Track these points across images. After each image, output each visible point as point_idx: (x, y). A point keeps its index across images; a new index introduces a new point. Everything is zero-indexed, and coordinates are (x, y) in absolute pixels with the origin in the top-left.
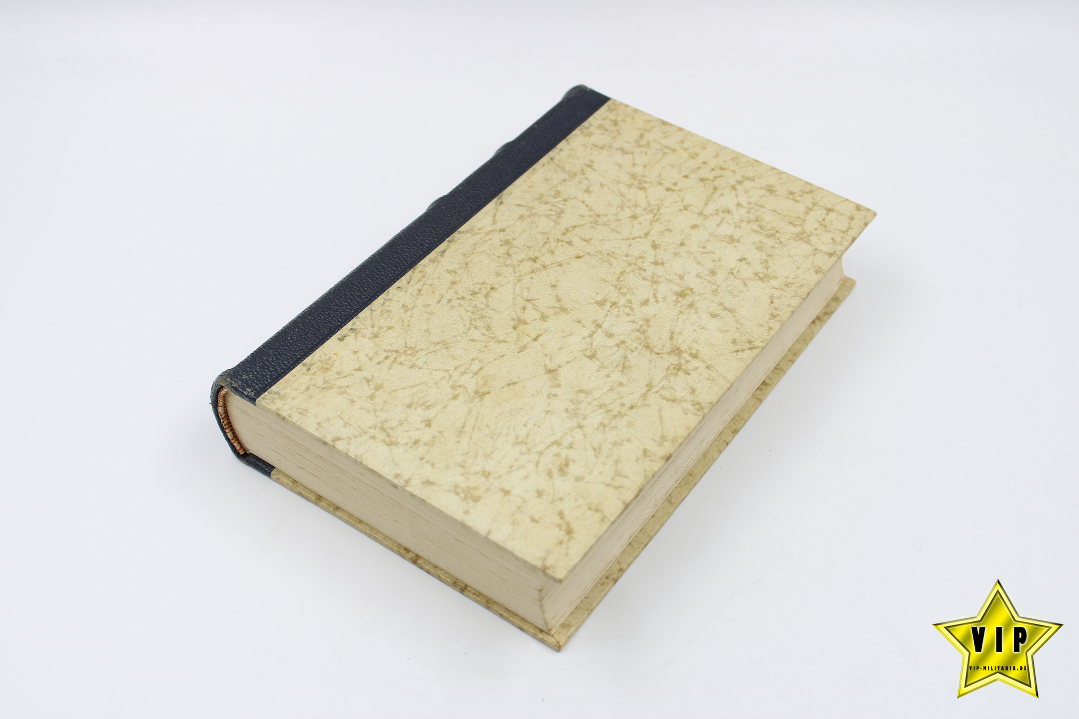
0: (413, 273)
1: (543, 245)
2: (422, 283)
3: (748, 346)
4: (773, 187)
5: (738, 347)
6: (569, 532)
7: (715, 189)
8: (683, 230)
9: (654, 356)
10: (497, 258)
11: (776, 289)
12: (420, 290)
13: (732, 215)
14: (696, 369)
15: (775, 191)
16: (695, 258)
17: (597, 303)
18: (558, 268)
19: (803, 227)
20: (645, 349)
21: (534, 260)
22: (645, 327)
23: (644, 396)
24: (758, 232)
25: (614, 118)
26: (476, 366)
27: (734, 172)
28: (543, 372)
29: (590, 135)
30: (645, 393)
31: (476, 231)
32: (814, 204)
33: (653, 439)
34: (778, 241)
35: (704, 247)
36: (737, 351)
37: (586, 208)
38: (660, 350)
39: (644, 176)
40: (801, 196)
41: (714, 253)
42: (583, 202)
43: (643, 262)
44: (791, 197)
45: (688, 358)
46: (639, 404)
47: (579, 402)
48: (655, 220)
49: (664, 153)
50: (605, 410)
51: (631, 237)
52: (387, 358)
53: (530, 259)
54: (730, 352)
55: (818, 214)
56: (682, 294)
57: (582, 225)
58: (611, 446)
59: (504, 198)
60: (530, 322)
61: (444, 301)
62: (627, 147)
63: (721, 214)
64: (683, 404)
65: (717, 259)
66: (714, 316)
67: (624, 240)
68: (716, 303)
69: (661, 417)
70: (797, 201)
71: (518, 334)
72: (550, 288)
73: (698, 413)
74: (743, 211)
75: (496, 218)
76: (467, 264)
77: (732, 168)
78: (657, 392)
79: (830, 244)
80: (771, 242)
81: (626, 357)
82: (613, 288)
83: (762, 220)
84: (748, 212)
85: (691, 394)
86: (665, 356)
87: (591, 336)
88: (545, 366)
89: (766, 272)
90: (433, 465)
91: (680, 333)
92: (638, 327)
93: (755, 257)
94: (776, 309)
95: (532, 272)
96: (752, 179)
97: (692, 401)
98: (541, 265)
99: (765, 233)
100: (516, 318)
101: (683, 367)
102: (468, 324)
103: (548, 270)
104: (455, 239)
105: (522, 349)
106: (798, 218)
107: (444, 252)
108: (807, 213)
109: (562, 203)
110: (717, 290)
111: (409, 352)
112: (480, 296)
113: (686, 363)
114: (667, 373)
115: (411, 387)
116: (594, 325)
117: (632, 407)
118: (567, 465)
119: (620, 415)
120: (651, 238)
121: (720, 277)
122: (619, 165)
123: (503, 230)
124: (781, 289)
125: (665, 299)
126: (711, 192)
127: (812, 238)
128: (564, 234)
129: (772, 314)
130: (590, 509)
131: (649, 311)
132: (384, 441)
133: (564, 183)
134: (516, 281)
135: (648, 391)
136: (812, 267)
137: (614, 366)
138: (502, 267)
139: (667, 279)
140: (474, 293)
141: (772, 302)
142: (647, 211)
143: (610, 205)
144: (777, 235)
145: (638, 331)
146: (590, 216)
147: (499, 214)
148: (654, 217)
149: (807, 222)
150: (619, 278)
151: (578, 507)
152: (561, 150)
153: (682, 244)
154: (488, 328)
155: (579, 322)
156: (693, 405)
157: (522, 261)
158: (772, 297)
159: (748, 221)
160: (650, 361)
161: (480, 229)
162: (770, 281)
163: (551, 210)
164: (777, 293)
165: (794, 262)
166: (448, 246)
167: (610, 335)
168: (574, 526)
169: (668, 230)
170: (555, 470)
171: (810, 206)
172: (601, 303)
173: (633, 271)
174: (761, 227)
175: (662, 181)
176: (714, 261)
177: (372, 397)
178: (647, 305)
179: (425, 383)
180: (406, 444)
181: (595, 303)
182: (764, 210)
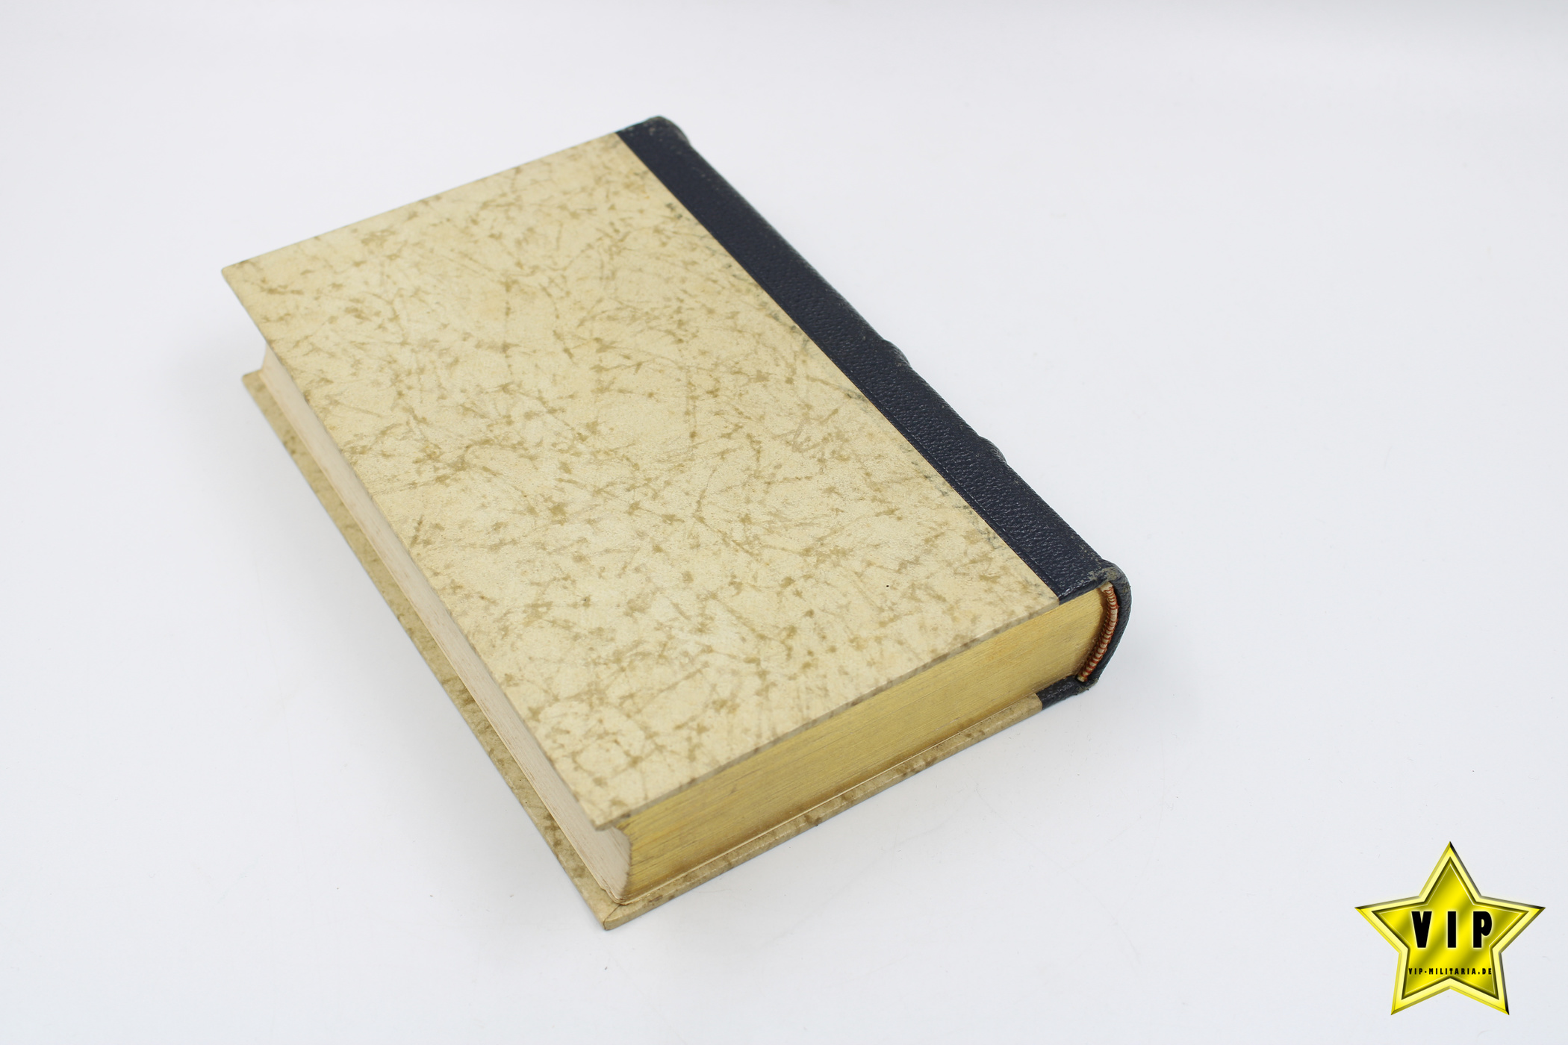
0: (751, 284)
1: (737, 409)
2: (728, 286)
3: (422, 537)
4: (729, 712)
5: (426, 527)
6: (271, 291)
7: (762, 637)
8: (688, 562)
9: (466, 442)
10: (736, 360)
11: (505, 615)
12: (715, 282)
13: (690, 632)
14: (419, 473)
15: (718, 711)
16: (619, 551)
17: (595, 424)
18: (684, 410)
19: (616, 707)
20: (483, 438)
21: (713, 393)
22: (522, 452)
23: (410, 410)
24: (637, 646)
25: (1003, 580)
26: (554, 291)
27: (792, 678)
28: (509, 341)
29: (970, 538)
30: (413, 412)
31: (802, 357)
32: (660, 748)
33: (341, 394)
34: (602, 661)
35: (637, 570)
36: (420, 523)
37: (794, 476)
38: (473, 452)
39: (836, 565)
40: (689, 739)
41: (619, 576)
42: (808, 478)
43: (646, 495)
44: (694, 724)
45: (441, 472)
46: (400, 401)
47: (440, 355)
48: (727, 540)
49: (881, 610)
50: (413, 371)
51: (704, 502)
52: (617, 231)
53: (717, 390)
54: (422, 516)
55: (636, 742)
56: (558, 509)
57: (758, 460)
58: (358, 358)
59: (859, 402)
60: (600, 355)
61: (682, 296)
62: (919, 573)
63: (700, 619)
64: (373, 439)
65: (603, 574)
66: (497, 527)
67: (704, 491)
68: (519, 538)
69: (368, 412)
70: (679, 727)
71: (585, 340)
72: (650, 391)
73: (349, 446)
74: (693, 649)
75: (819, 383)
76: (740, 331)
77: (802, 678)
78: (408, 423)
79: (559, 723)
80: (606, 651)
81: (483, 416)
82: (613, 447)
83: (657, 663)
84: (686, 654)
85: (382, 451)
86: (460, 452)
87: (540, 399)
88: (517, 345)
89: (546, 618)
90: (435, 225)
91: (489, 481)
92: (525, 445)
93: (585, 620)
94: (468, 596)
95: (690, 383)
96: (763, 692)
97: (371, 448)
98: (699, 396)
99: (628, 654)
100: (614, 345)
101: (430, 461)
102: (630, 304)
103: (685, 399)
104: (795, 334)
105: (558, 336)
106: (639, 711)
107: (776, 318)
108: (645, 728)
109: (819, 456)
110: (544, 549)
111: (614, 249)
112: (674, 327)
113: (434, 466)
114: (431, 443)
115: (558, 239)
116: (557, 408)
117: (400, 394)
118: (359, 316)
119: (396, 379)
120: (690, 522)
121: (567, 564)
122: (876, 546)
123: (789, 381)
124: (501, 618)
125: (562, 490)
126: (758, 629)
127: (584, 708)
128: (749, 436)
129: (460, 587)
130: (288, 314)
131: (549, 467)
132: (493, 201)
133: (862, 472)
134: (681, 365)
135: (415, 417)
136: (522, 676)
137: (476, 402)
138: (715, 360)
139: (596, 505)
140: (681, 323)
141: (483, 598)
142: (751, 539)
143: (786, 502)
144: (615, 667)
145: (520, 443)
146: (773, 475)
147: (826, 388)
148: (734, 541)
149: (624, 718)
150: (628, 459)
151: (297, 307)
152: (944, 494)
153: (658, 549)
154: (610, 318)
155: (571, 396)
156: (364, 447)
157: (717, 380)
158: (494, 602)
159: (665, 645)
160: (462, 436)
161: (804, 362)
162: (525, 615)
163: (808, 439)
164: (497, 611)
165: (547, 661)
166: (785, 325)
167: (529, 416)
168: (277, 297)
169: (698, 546)
170: (359, 306)
171: (659, 741)
172: (593, 427)
173: (634, 478)
174: (645, 655)
175: (812, 581)
176: (603, 569)
177: (563, 207)
178: (560, 468)
179: (558, 248)
180: (477, 215)
181: (596, 422)
182: (680, 676)
